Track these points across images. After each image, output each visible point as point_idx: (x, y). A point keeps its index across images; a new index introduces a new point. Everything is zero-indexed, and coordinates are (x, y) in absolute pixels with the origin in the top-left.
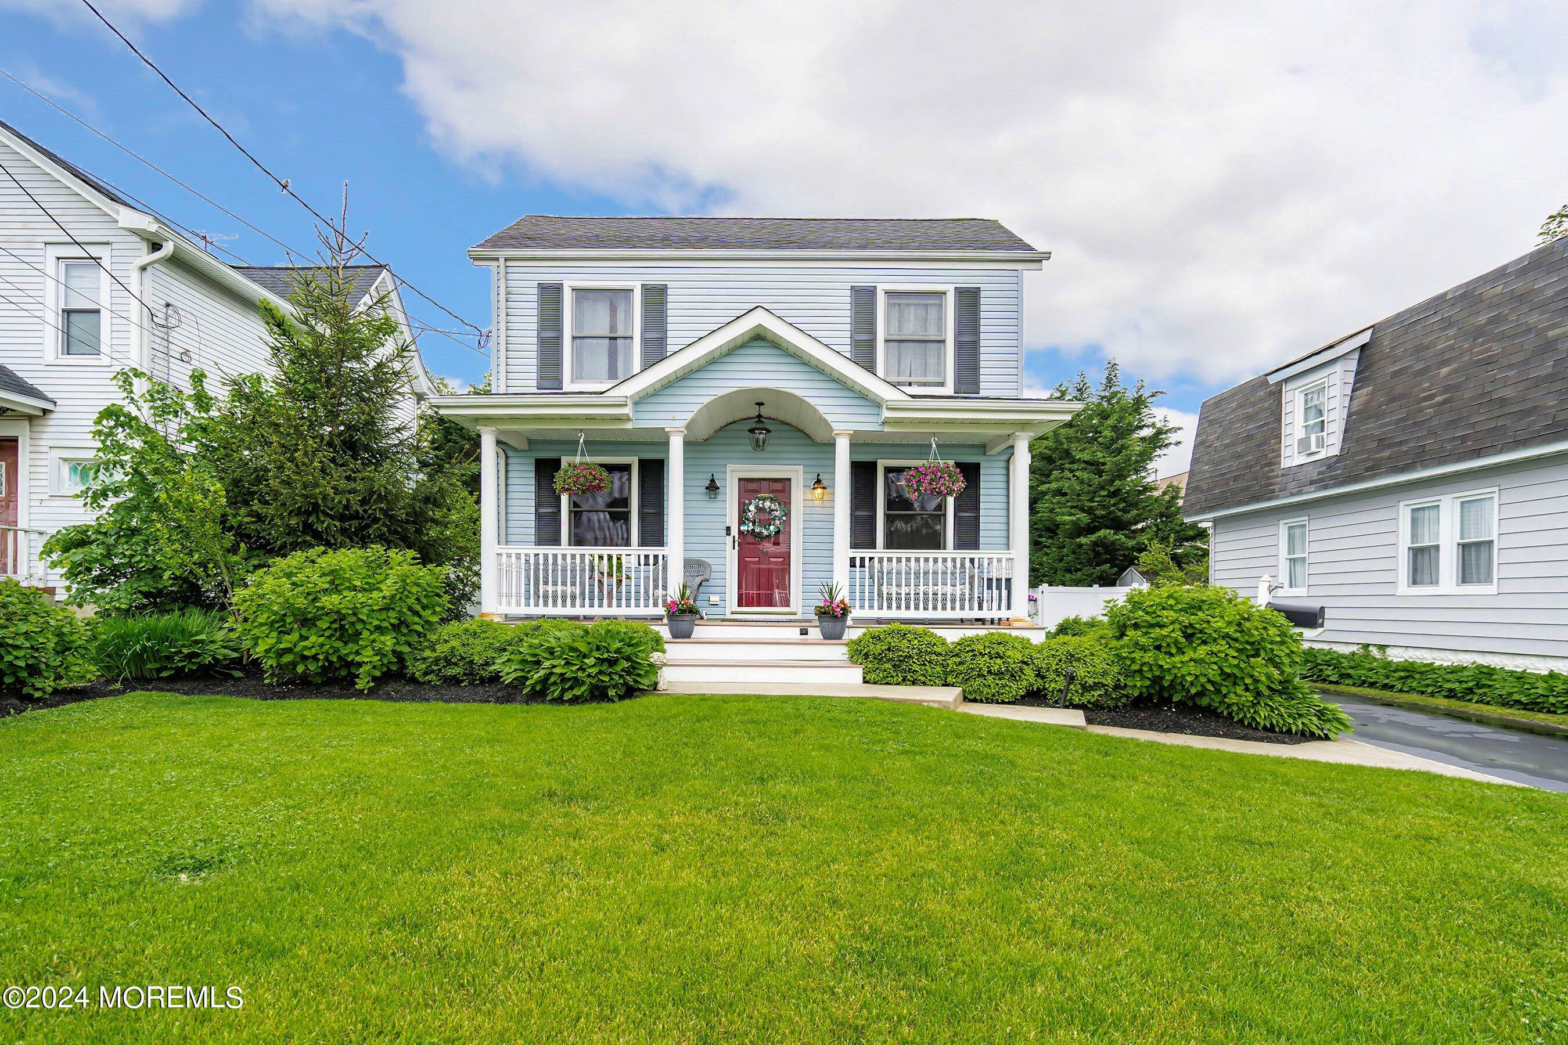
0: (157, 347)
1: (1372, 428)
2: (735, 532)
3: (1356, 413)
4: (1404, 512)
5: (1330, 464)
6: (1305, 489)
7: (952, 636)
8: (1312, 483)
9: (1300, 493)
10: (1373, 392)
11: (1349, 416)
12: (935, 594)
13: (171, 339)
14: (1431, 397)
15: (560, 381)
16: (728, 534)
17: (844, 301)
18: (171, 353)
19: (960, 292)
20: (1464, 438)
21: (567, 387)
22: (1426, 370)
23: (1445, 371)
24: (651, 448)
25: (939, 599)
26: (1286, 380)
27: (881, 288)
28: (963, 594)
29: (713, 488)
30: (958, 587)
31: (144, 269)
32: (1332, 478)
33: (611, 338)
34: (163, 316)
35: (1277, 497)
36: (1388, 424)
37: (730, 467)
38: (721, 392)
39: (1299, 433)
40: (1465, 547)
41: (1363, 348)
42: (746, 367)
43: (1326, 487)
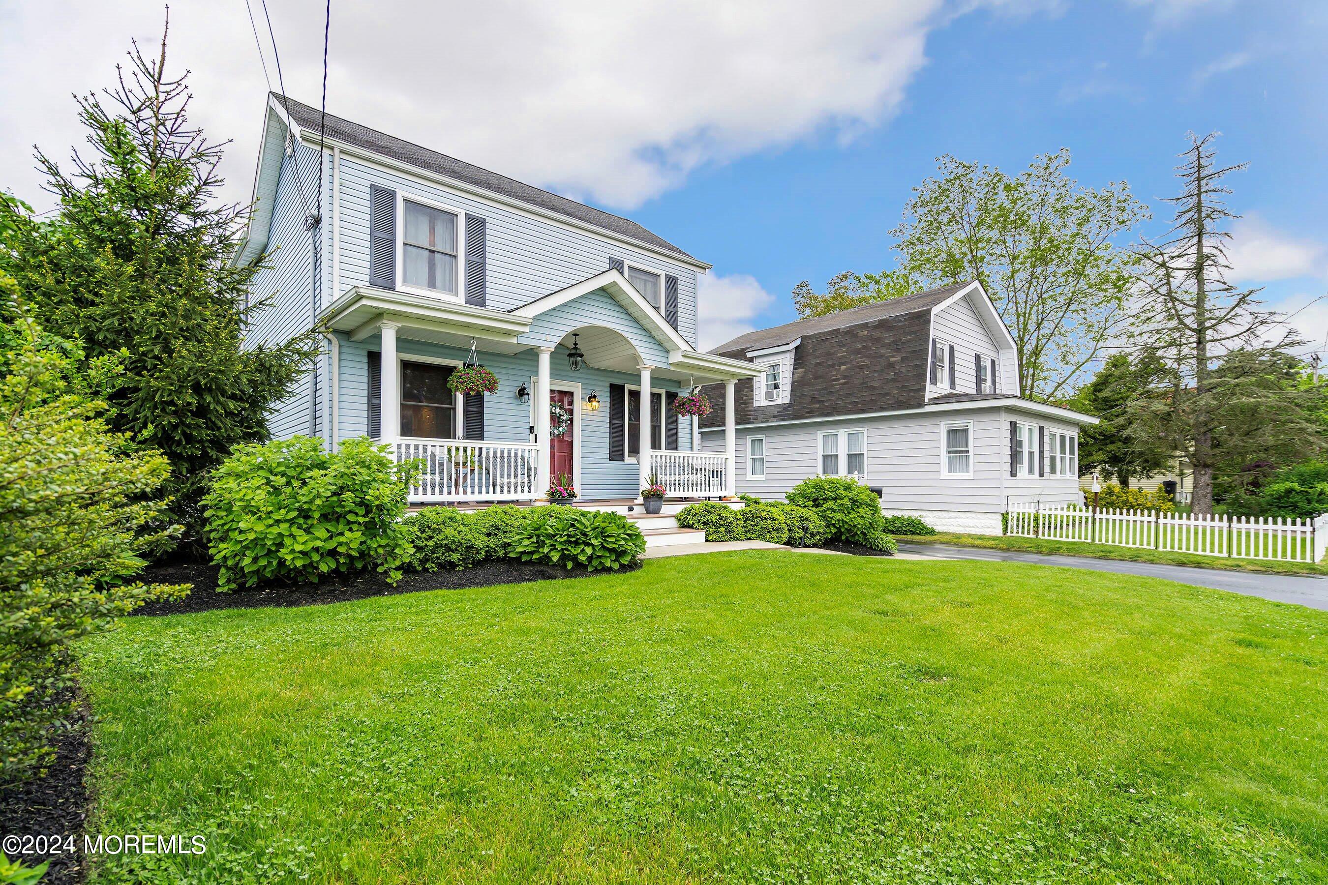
1: (806, 390)
3: (797, 381)
4: (820, 435)
5: (784, 407)
6: (770, 420)
8: (775, 417)
9: (767, 421)
10: (805, 372)
11: (793, 382)
14: (838, 380)
15: (393, 281)
19: (667, 277)
20: (857, 403)
21: (399, 286)
22: (833, 366)
23: (843, 368)
26: (756, 357)
32: (786, 415)
33: (431, 251)
35: (753, 423)
36: (816, 390)
39: (764, 389)
40: (849, 456)
41: (797, 348)
43: (783, 420)
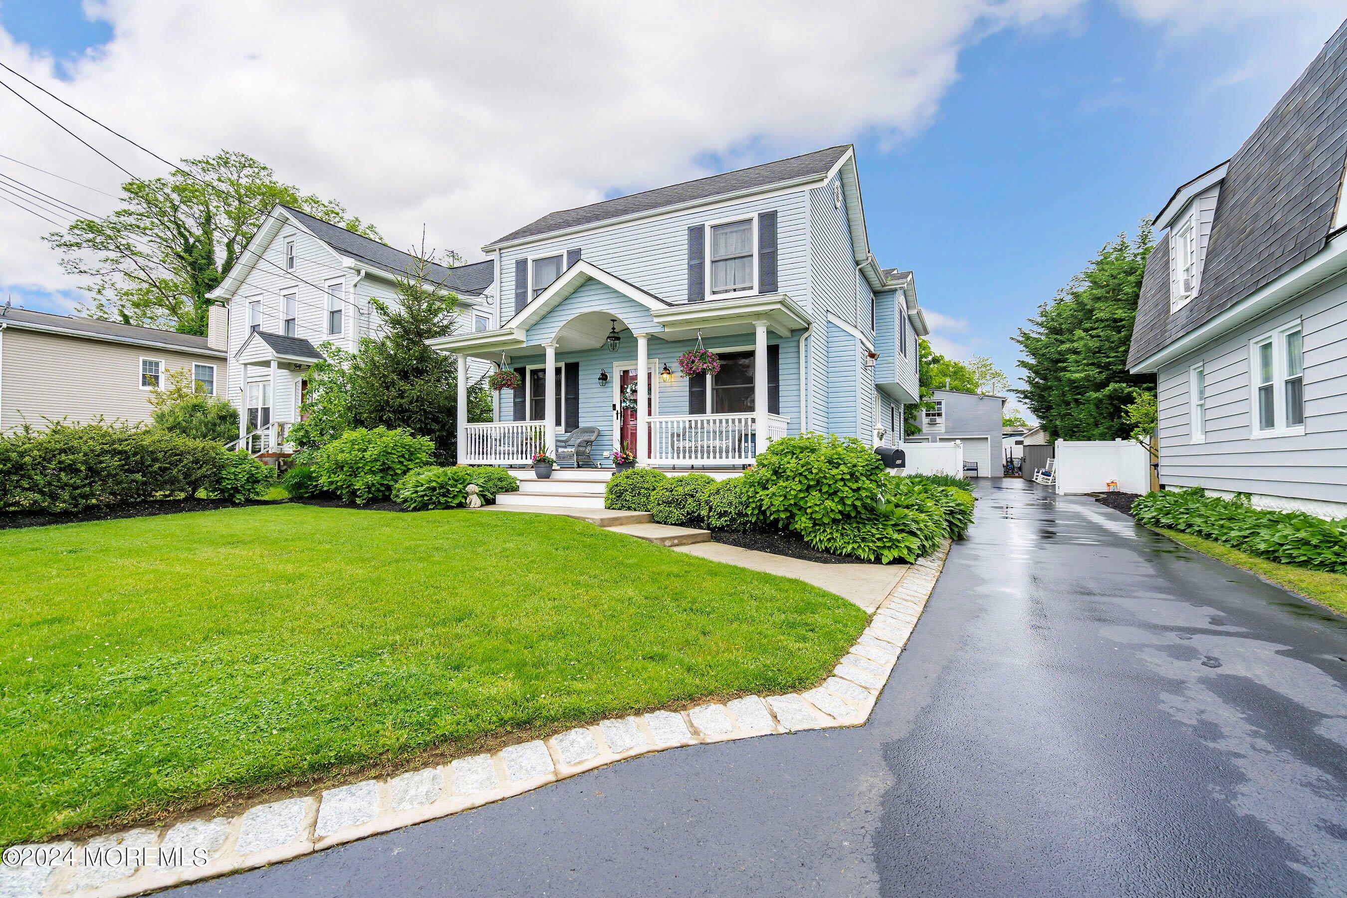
0: (362, 325)
2: (618, 408)
3: (1210, 253)
4: (1251, 352)
5: (1192, 308)
6: (1179, 335)
7: (720, 477)
8: (1183, 327)
9: (1177, 338)
11: (1207, 256)
12: (708, 447)
13: (370, 320)
16: (614, 409)
17: (683, 238)
18: (371, 327)
19: (762, 217)
24: (570, 355)
25: (711, 450)
26: (1171, 227)
27: (707, 224)
28: (727, 447)
29: (604, 377)
30: (724, 442)
31: (355, 286)
32: (1191, 321)
34: (367, 309)
35: (1167, 344)
37: (615, 364)
38: (570, 318)
41: (1222, 184)
42: (586, 299)
43: (1188, 331)
